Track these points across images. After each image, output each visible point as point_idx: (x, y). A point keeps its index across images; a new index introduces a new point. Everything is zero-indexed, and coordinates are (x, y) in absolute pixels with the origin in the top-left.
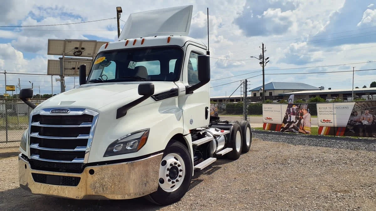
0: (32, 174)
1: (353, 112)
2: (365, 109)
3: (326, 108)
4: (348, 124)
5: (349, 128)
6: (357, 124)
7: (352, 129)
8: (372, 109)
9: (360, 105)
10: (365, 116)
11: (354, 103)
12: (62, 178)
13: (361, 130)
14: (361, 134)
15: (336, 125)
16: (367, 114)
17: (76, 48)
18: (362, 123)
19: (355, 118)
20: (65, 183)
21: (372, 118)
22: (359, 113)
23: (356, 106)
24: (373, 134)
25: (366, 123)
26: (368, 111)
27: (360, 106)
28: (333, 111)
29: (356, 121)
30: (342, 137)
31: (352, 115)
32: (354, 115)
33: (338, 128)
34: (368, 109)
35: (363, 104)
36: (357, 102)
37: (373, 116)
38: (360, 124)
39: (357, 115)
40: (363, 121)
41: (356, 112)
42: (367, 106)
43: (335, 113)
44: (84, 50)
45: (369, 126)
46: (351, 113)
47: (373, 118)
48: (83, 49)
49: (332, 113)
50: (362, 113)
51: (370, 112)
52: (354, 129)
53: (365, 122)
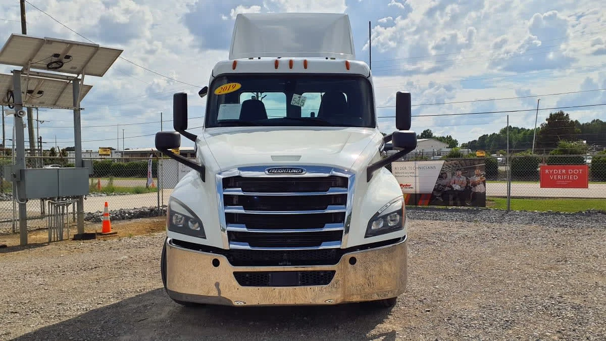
0: (235, 273)
1: (442, 174)
2: (457, 170)
3: (405, 168)
4: (435, 190)
5: (435, 194)
6: (447, 189)
7: (439, 196)
8: (465, 169)
9: (451, 164)
10: (456, 179)
11: (442, 162)
12: (300, 274)
13: (451, 197)
14: (451, 202)
15: (418, 192)
16: (459, 176)
17: (56, 55)
18: (452, 188)
19: (444, 182)
20: (307, 282)
21: (465, 182)
22: (449, 175)
23: (445, 166)
24: (466, 202)
25: (457, 189)
26: (460, 172)
27: (451, 166)
28: (414, 171)
29: (445, 186)
30: (427, 206)
31: (440, 177)
32: (442, 177)
33: (420, 195)
34: (460, 170)
35: (455, 163)
36: (446, 161)
37: (467, 179)
38: (450, 189)
39: (446, 177)
40: (453, 186)
41: (445, 173)
42: (460, 165)
43: (417, 175)
44: (69, 60)
45: (461, 191)
46: (439, 175)
47: (467, 182)
48: (68, 57)
49: (414, 175)
50: (453, 174)
51: (462, 174)
52: (442, 196)
53: (457, 187)
